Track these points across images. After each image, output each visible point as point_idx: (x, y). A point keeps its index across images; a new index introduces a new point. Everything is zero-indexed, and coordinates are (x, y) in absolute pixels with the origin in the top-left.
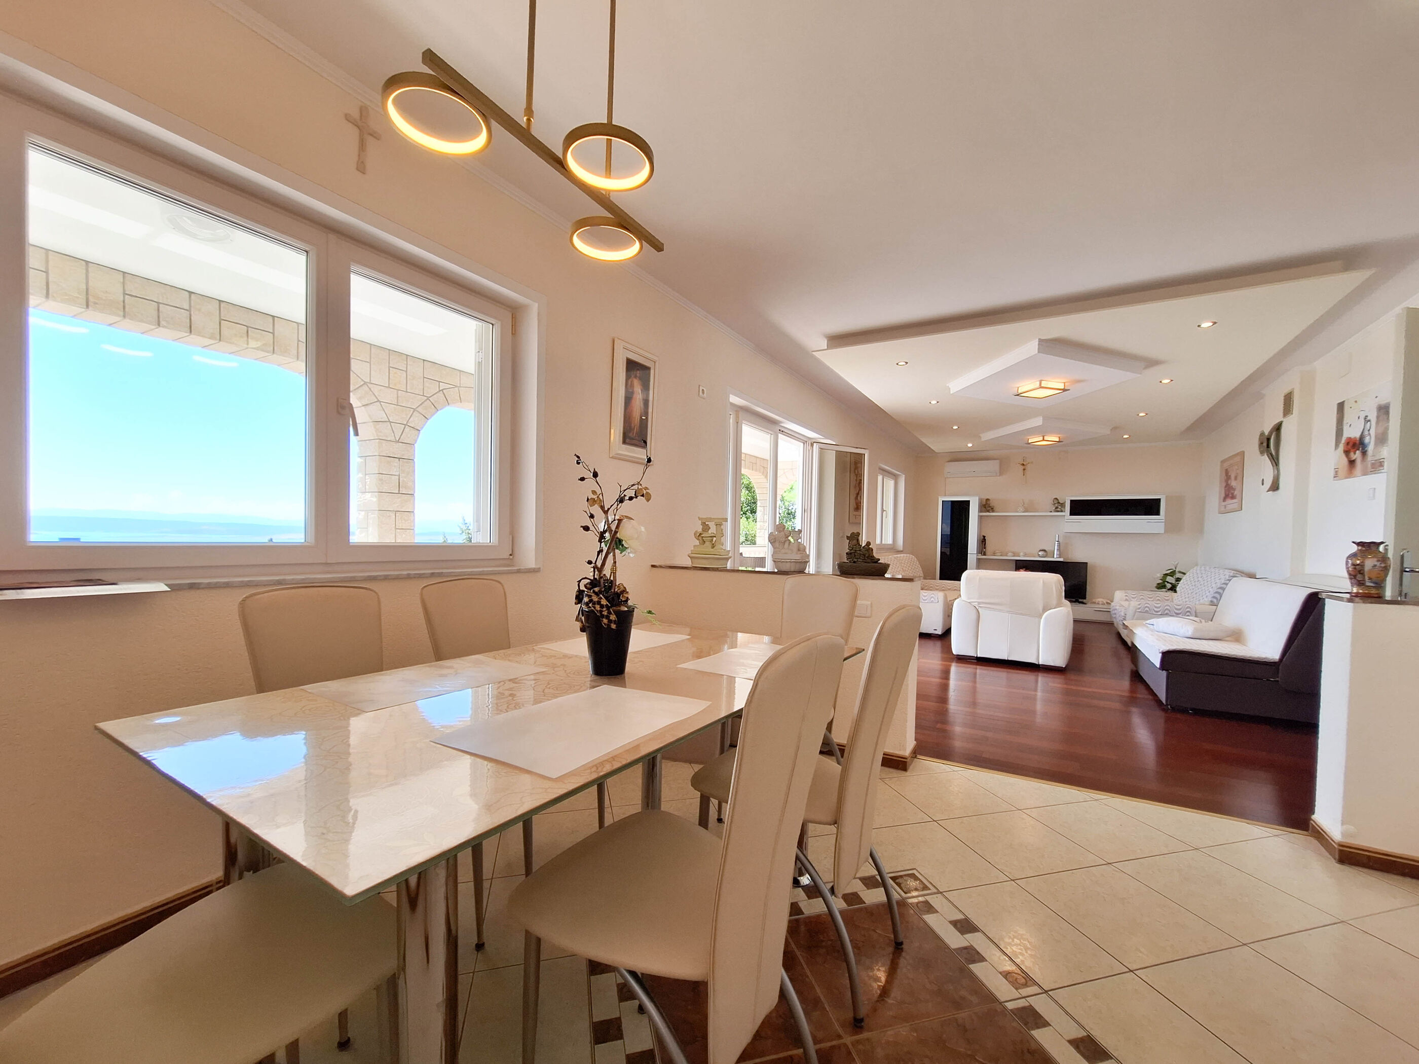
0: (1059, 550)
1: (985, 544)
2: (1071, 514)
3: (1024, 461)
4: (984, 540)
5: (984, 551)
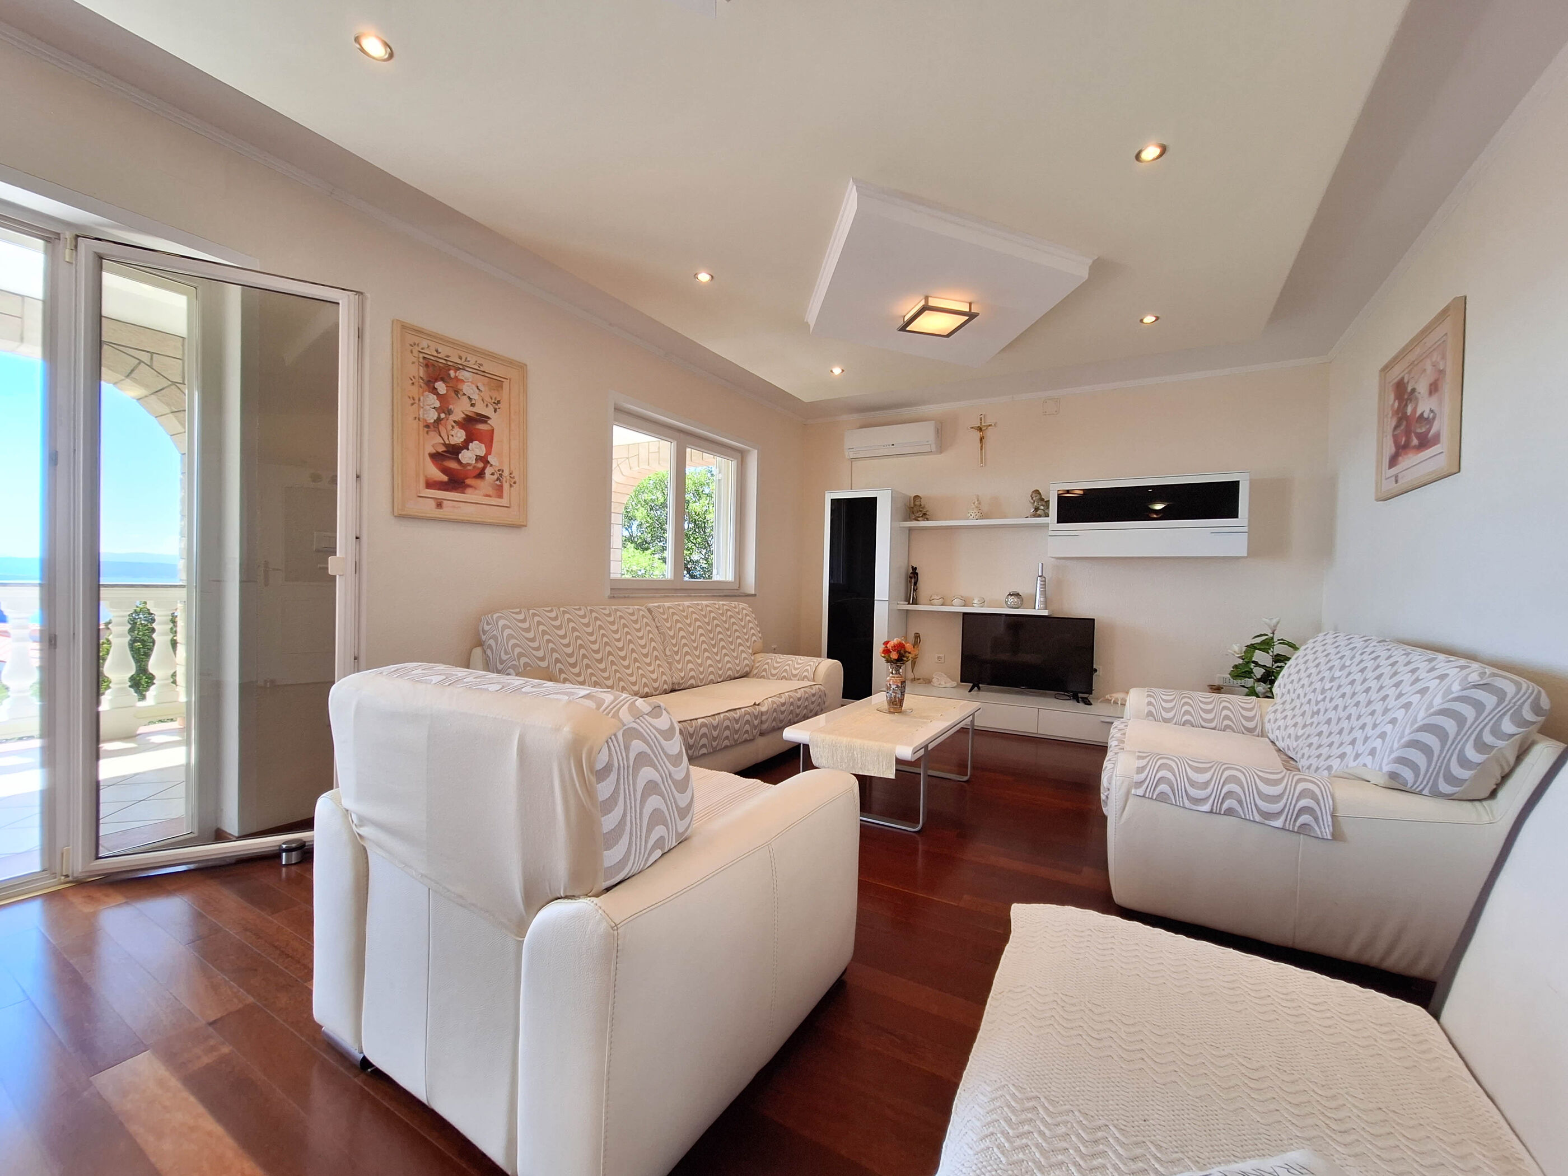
0: (1044, 593)
1: (915, 584)
2: (1062, 519)
3: (981, 423)
4: (914, 575)
5: (913, 597)
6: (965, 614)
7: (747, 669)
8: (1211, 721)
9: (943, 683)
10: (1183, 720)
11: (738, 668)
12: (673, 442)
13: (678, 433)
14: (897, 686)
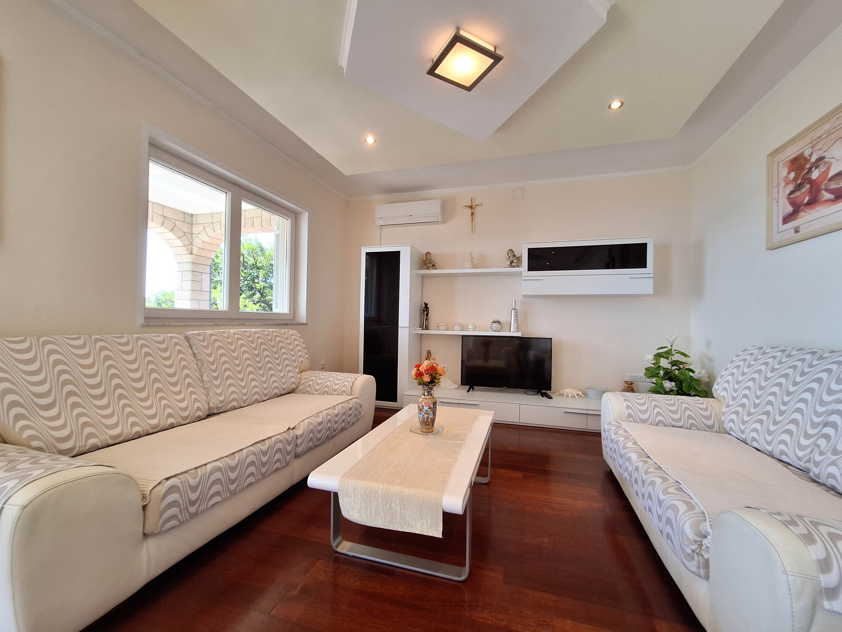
0: (516, 320)
1: (427, 315)
2: (531, 268)
3: (472, 203)
4: (426, 308)
5: (426, 325)
6: (463, 336)
7: (294, 386)
8: (679, 420)
9: (448, 386)
10: (657, 420)
11: (284, 386)
12: (229, 194)
13: (237, 188)
14: (429, 407)
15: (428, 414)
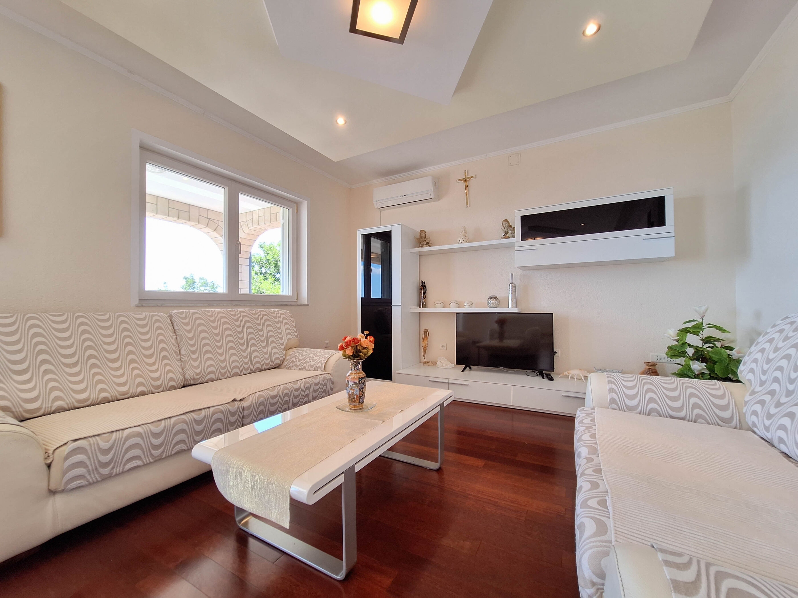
0: (515, 295)
1: (424, 293)
2: (524, 237)
3: (465, 176)
4: (423, 287)
5: (423, 303)
6: (457, 313)
7: (278, 361)
8: (681, 409)
9: (444, 365)
10: (649, 408)
11: (267, 362)
12: (226, 189)
13: (233, 182)
14: (354, 382)
15: (354, 390)
